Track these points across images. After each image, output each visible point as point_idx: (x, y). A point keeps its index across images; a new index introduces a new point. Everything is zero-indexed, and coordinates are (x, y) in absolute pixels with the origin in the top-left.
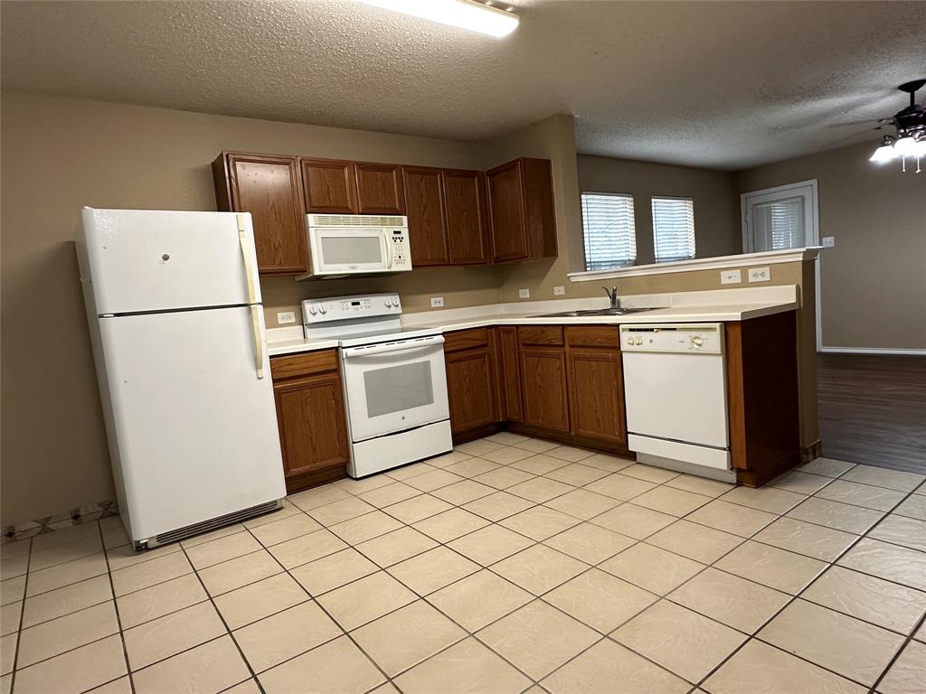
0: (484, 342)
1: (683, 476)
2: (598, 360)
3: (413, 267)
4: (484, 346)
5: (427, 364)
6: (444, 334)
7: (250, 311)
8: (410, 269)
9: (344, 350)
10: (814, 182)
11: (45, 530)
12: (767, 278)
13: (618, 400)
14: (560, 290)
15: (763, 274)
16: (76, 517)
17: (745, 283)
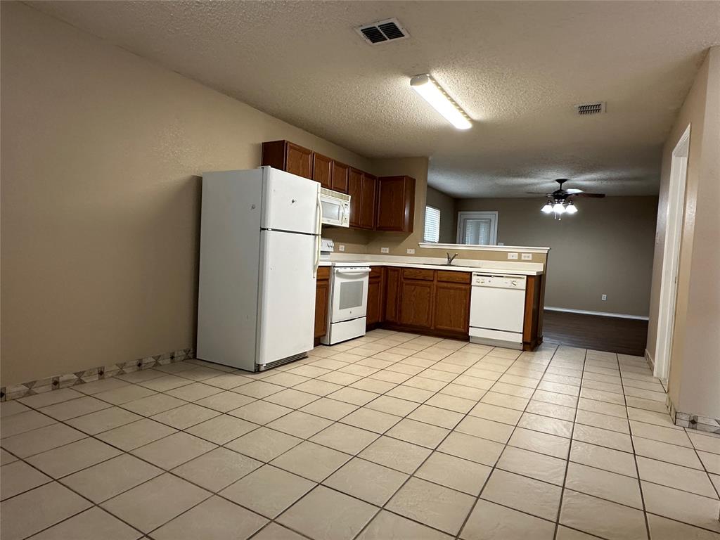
0: (378, 275)
1: (496, 349)
2: (456, 289)
3: (348, 225)
5: (362, 282)
6: (370, 267)
9: (336, 269)
10: (496, 213)
12: (530, 259)
14: (412, 251)
15: (528, 257)
17: (519, 260)
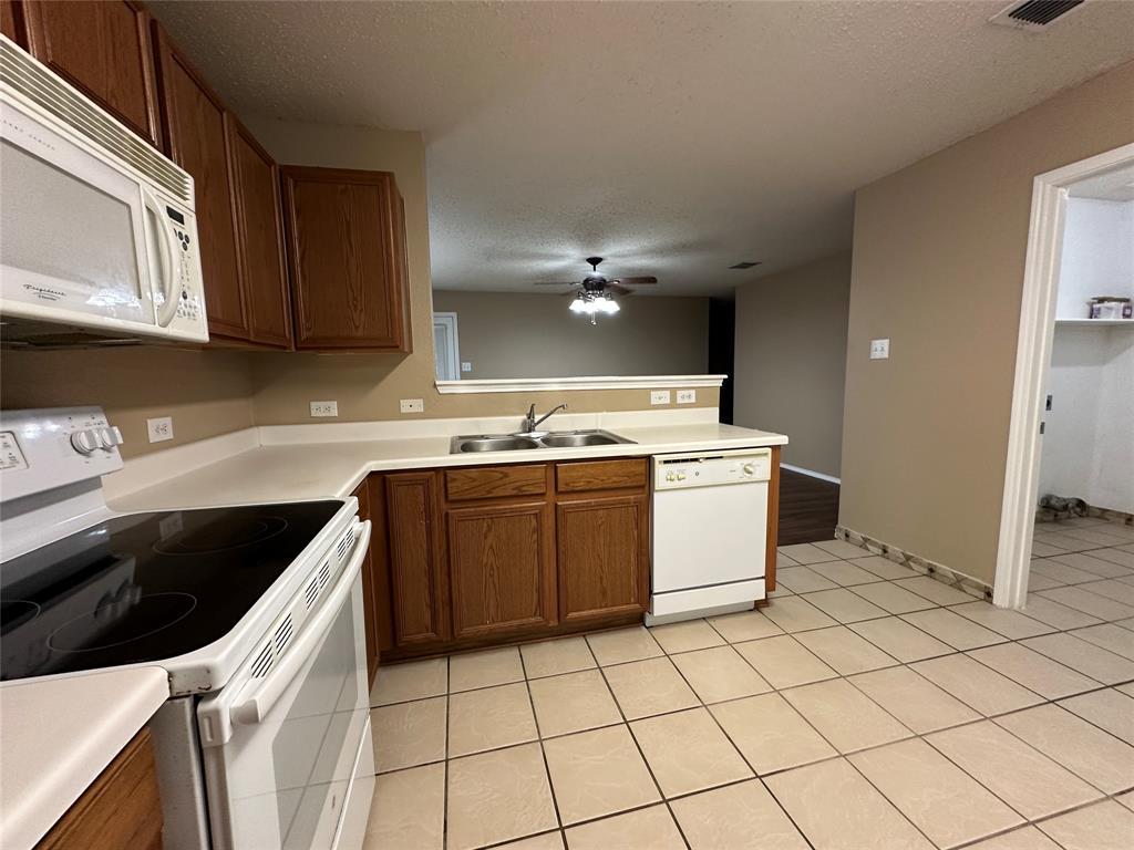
2: (609, 506)
8: (206, 337)
10: (454, 314)
12: (693, 400)
15: (689, 397)
17: (673, 405)
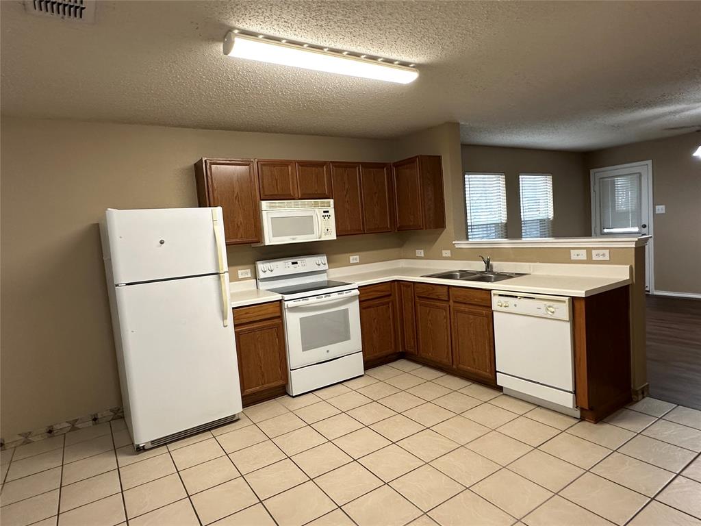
0: (389, 293)
1: (538, 409)
2: (474, 314)
3: (337, 236)
4: (390, 295)
5: (346, 311)
6: (360, 288)
7: (219, 278)
8: (335, 238)
9: (286, 303)
10: (649, 162)
11: (73, 428)
12: (607, 258)
13: (490, 346)
14: (446, 253)
15: (603, 255)
16: (95, 419)
17: (589, 261)
